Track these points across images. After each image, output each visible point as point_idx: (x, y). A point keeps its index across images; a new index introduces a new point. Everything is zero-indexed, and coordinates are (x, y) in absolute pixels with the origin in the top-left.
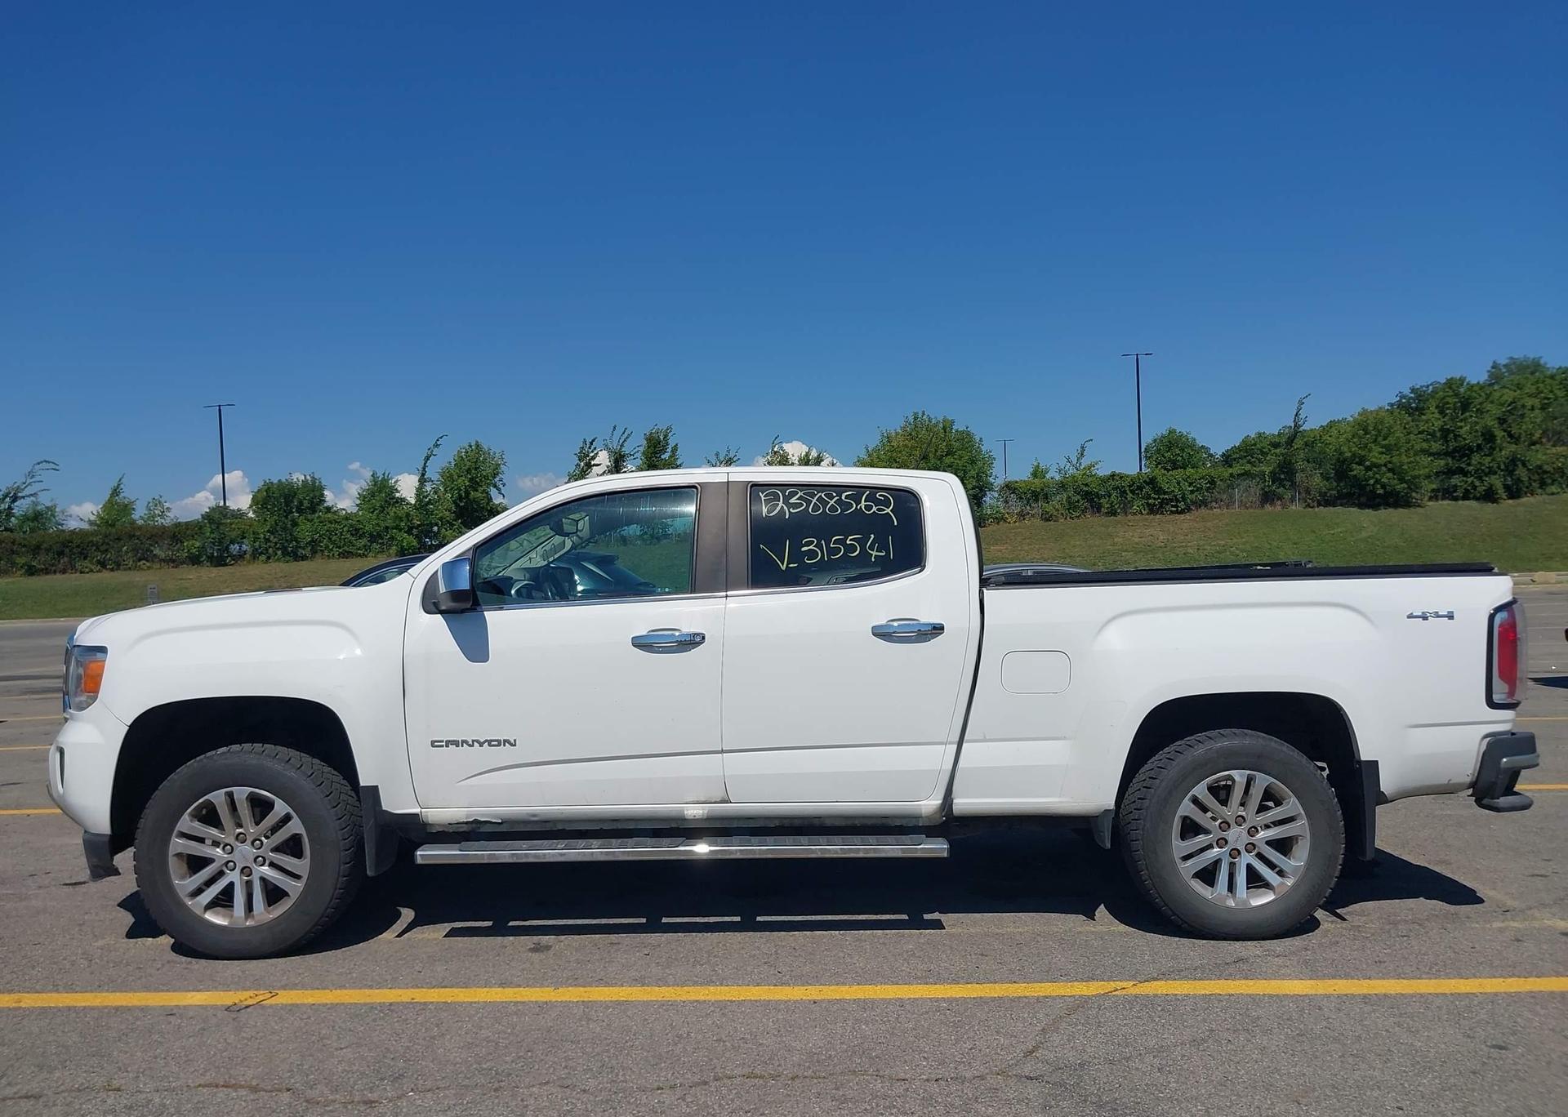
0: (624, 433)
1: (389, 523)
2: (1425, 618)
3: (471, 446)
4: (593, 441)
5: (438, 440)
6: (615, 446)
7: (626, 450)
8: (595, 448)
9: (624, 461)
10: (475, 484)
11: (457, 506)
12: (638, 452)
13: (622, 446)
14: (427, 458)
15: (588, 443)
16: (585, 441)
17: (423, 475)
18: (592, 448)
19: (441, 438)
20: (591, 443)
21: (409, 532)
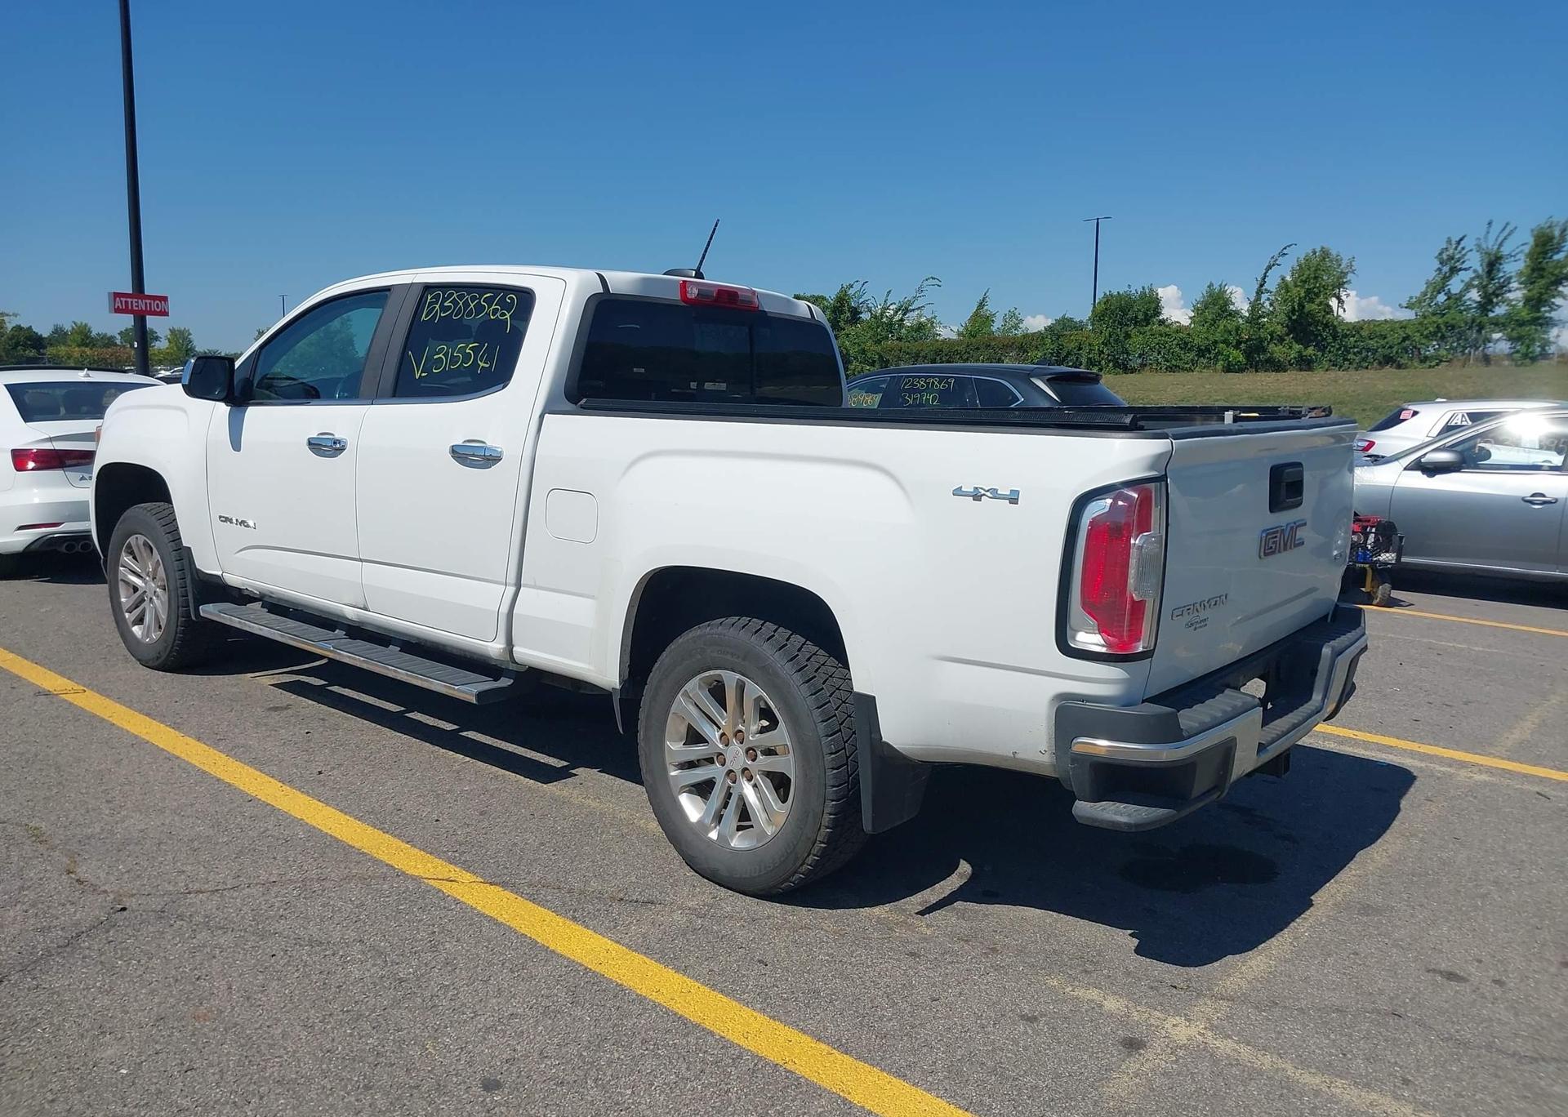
0: (1504, 229)
1: (1218, 337)
2: (977, 497)
3: (1315, 253)
4: (1461, 239)
5: (1285, 248)
6: (1491, 244)
7: (1505, 250)
8: (1463, 248)
9: (1501, 264)
10: (1311, 295)
11: (1290, 318)
12: (1521, 252)
13: (1501, 245)
14: (1269, 267)
15: (1453, 242)
16: (1449, 241)
17: (1262, 286)
18: (1459, 248)
19: (1289, 246)
20: (1458, 243)
21: (1237, 347)
